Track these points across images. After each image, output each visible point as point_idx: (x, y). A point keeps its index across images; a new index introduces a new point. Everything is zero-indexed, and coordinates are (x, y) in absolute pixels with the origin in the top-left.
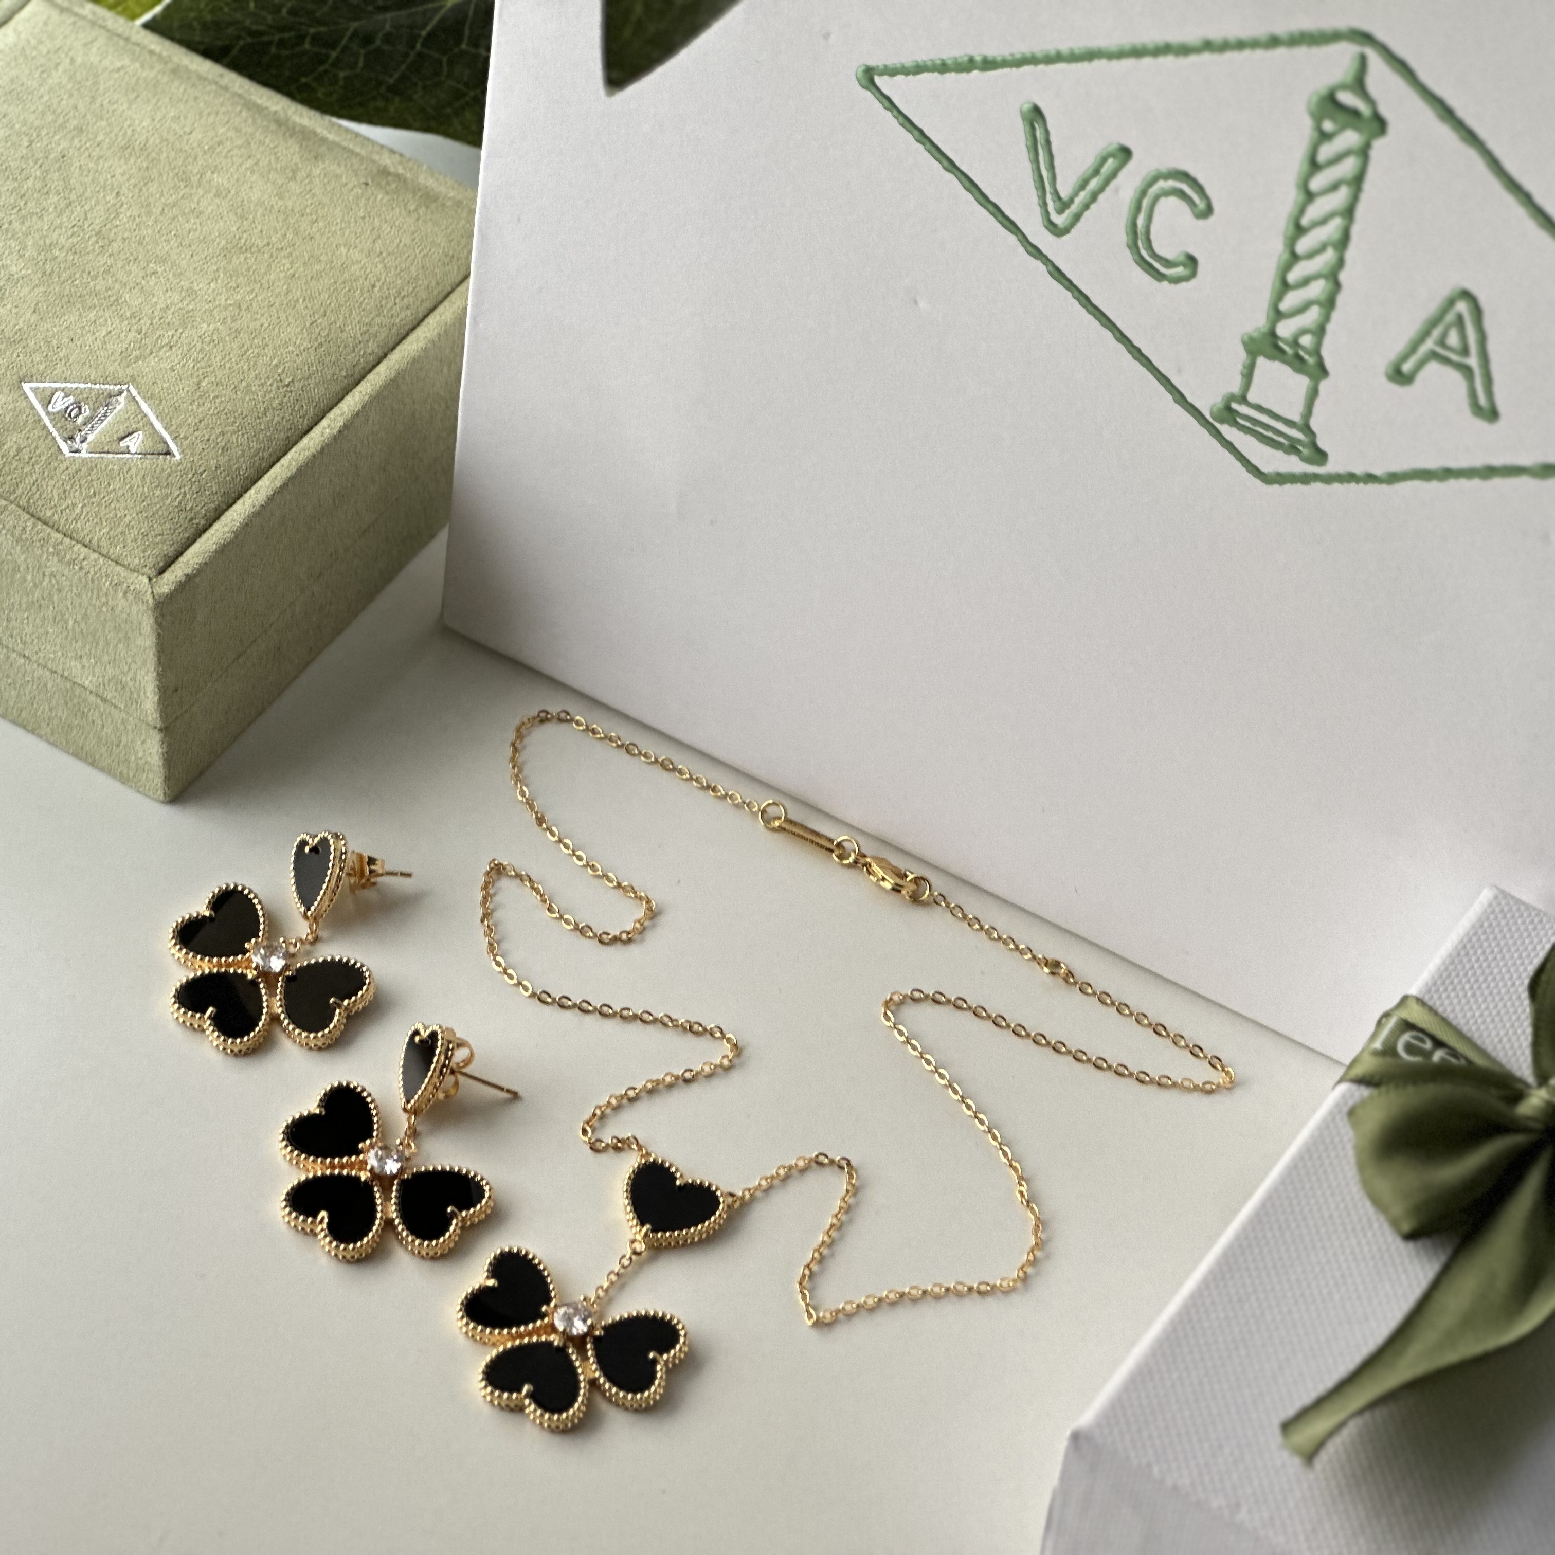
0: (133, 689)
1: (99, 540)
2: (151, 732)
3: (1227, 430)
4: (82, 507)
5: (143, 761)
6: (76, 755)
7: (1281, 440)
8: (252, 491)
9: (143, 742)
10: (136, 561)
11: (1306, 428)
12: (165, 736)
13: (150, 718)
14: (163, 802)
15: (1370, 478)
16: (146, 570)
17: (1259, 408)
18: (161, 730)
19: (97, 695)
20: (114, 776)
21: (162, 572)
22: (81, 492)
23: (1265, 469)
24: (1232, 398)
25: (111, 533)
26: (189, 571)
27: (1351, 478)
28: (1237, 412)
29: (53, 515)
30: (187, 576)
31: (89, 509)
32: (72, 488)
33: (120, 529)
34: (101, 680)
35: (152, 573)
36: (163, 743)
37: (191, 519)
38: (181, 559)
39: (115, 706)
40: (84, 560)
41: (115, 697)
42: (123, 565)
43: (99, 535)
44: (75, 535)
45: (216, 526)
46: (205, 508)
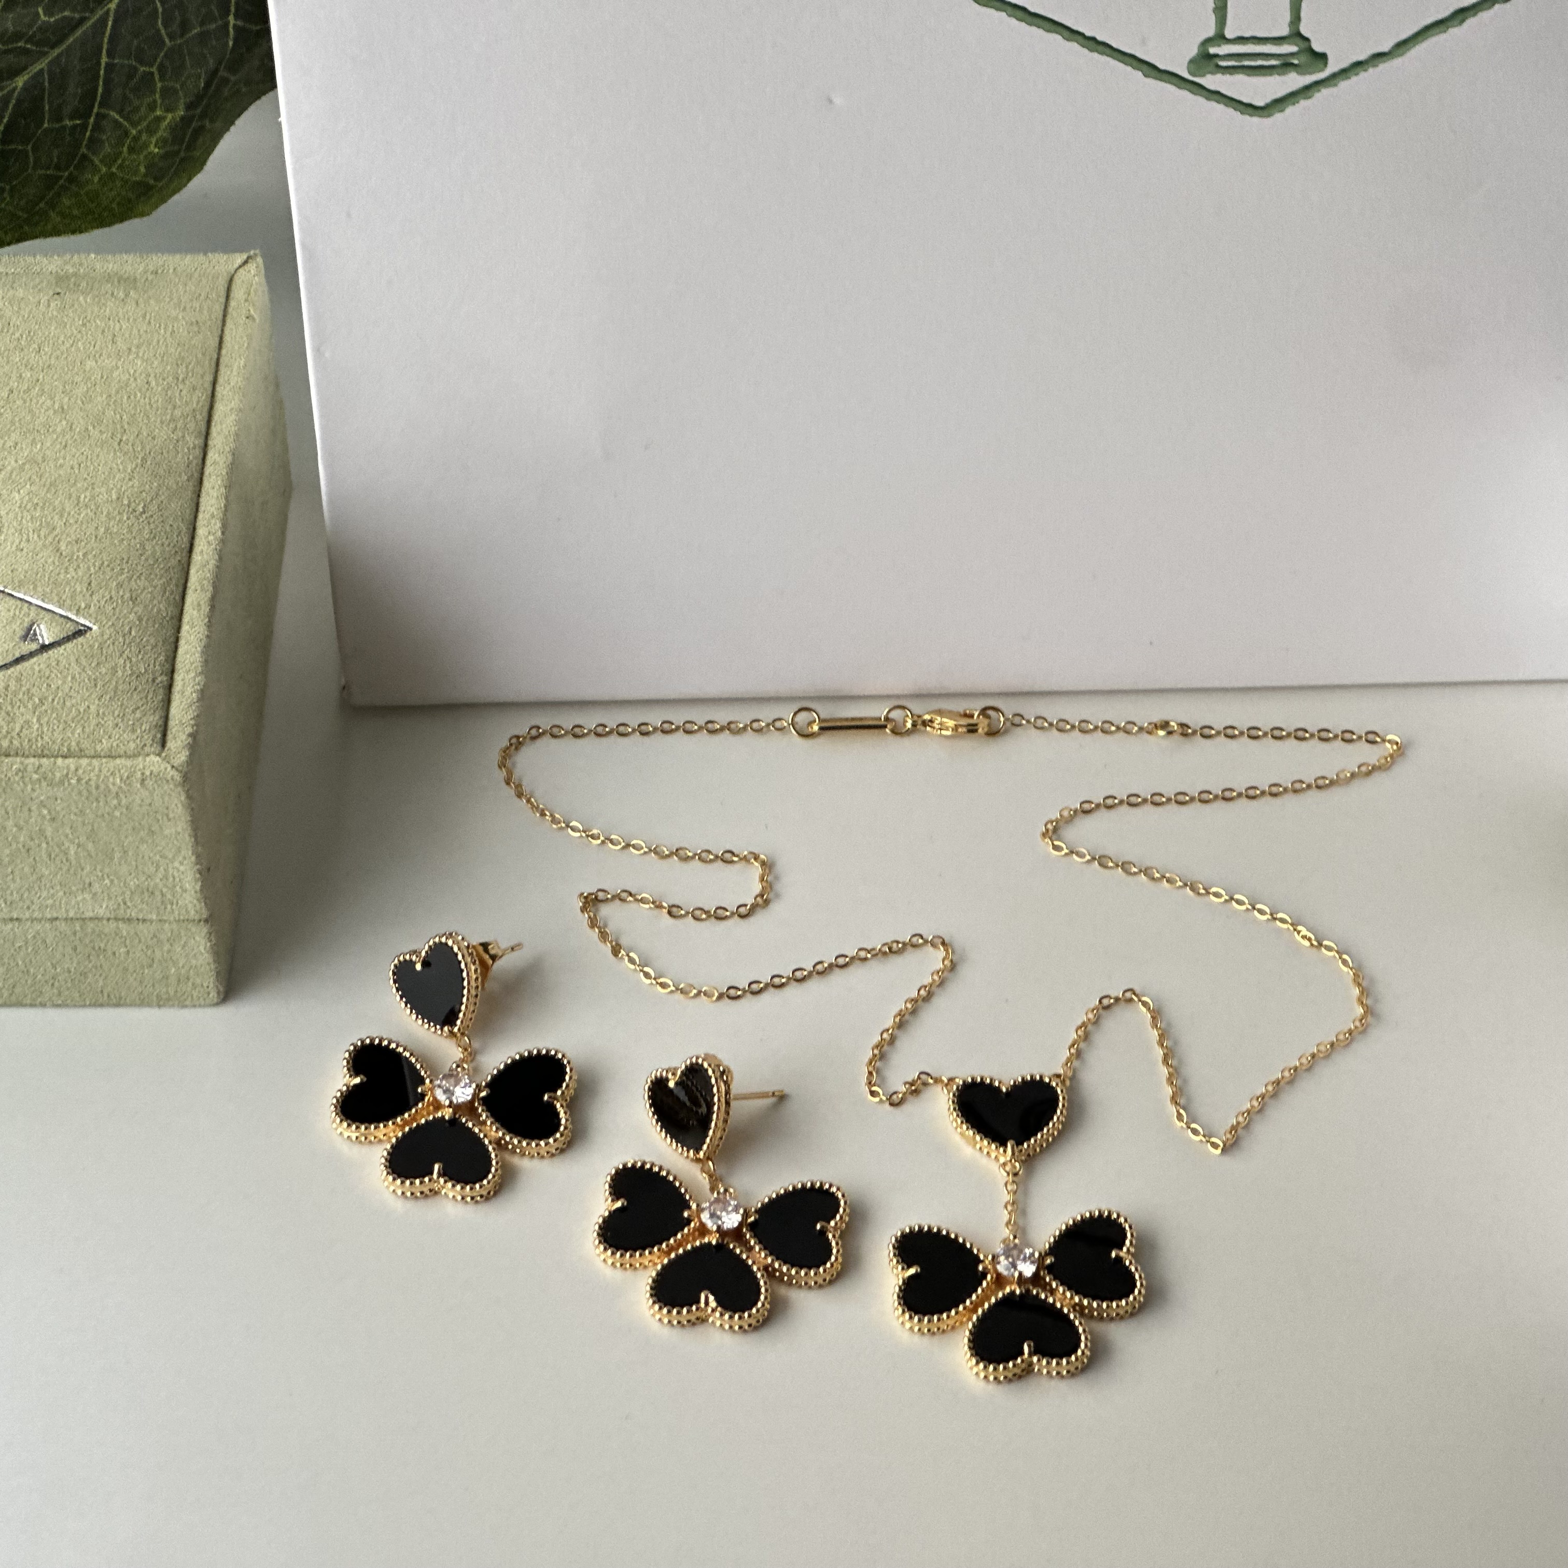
0: (164, 890)
1: (78, 743)
3: (1211, 81)
4: (38, 720)
5: (186, 968)
6: (96, 1004)
7: (1273, 62)
8: (185, 628)
10: (132, 745)
11: (1296, 35)
12: (212, 926)
13: (193, 912)
14: (217, 1004)
15: (1379, 57)
16: (147, 749)
17: (1241, 40)
18: (206, 921)
19: (116, 919)
20: (149, 1005)
21: (163, 744)
22: (25, 707)
23: (1260, 103)
24: (1208, 41)
25: (87, 730)
26: (189, 730)
27: (1358, 65)
28: (1216, 56)
29: (11, 742)
30: (190, 735)
31: (46, 719)
32: (13, 707)
33: (94, 722)
34: (120, 899)
35: (157, 748)
36: (210, 934)
37: (154, 680)
38: (171, 723)
39: (144, 920)
40: (77, 770)
41: (141, 910)
42: (120, 756)
43: (75, 736)
44: (46, 752)
45: (178, 678)
46: (157, 664)
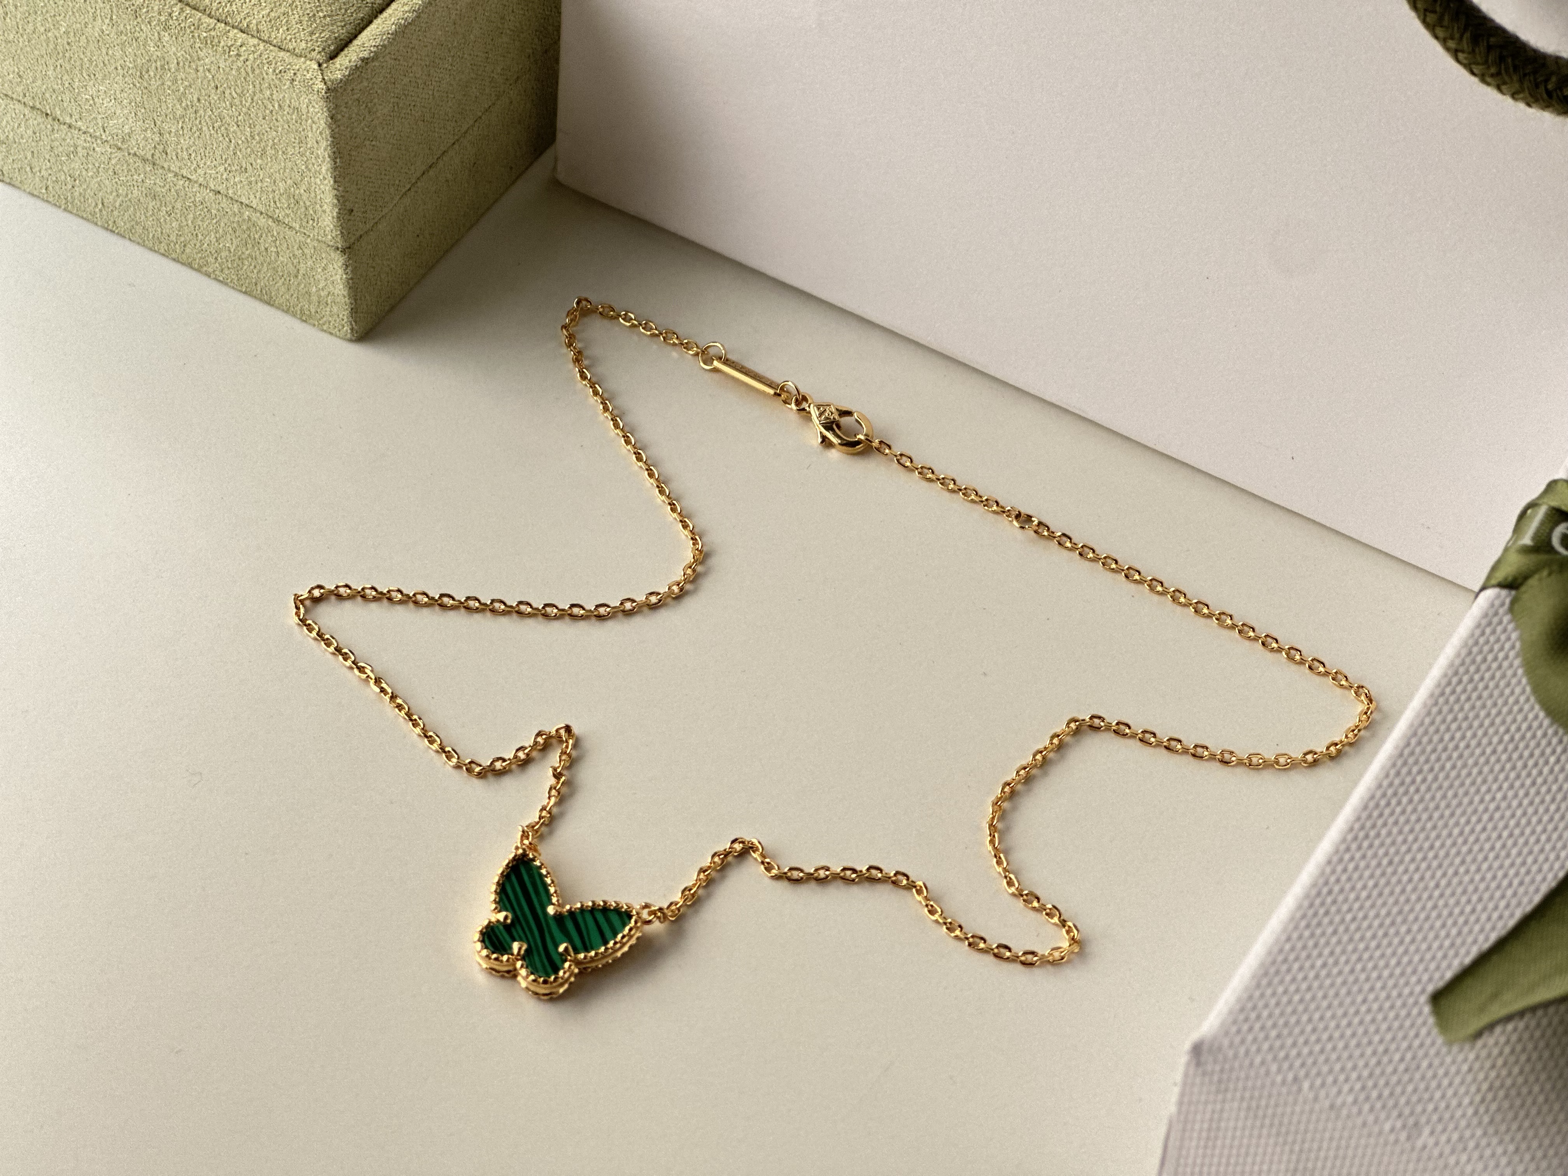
2: (333, 254)
9: (324, 269)
